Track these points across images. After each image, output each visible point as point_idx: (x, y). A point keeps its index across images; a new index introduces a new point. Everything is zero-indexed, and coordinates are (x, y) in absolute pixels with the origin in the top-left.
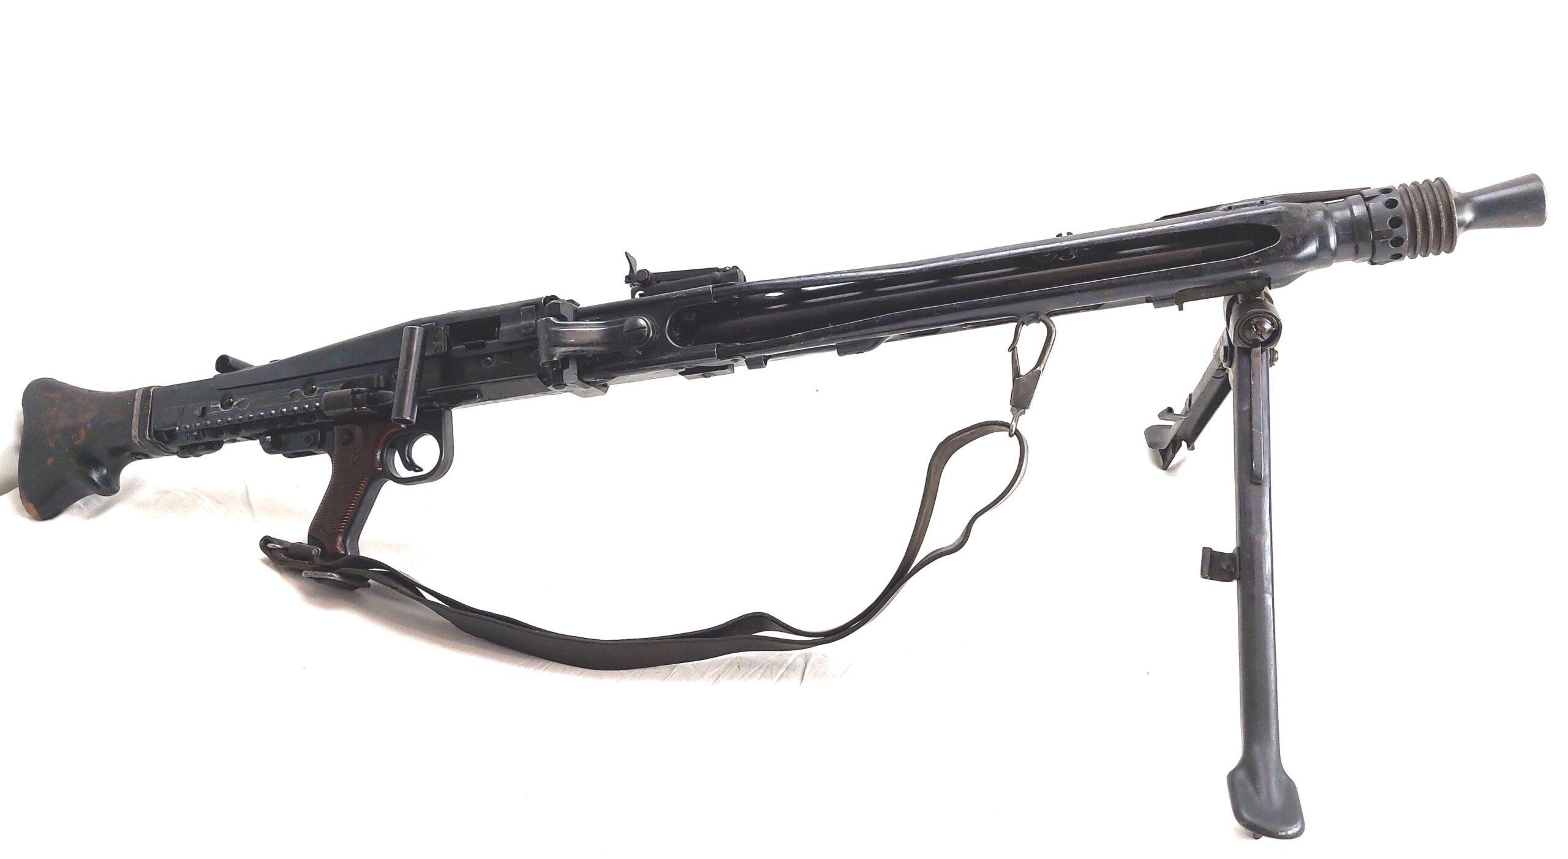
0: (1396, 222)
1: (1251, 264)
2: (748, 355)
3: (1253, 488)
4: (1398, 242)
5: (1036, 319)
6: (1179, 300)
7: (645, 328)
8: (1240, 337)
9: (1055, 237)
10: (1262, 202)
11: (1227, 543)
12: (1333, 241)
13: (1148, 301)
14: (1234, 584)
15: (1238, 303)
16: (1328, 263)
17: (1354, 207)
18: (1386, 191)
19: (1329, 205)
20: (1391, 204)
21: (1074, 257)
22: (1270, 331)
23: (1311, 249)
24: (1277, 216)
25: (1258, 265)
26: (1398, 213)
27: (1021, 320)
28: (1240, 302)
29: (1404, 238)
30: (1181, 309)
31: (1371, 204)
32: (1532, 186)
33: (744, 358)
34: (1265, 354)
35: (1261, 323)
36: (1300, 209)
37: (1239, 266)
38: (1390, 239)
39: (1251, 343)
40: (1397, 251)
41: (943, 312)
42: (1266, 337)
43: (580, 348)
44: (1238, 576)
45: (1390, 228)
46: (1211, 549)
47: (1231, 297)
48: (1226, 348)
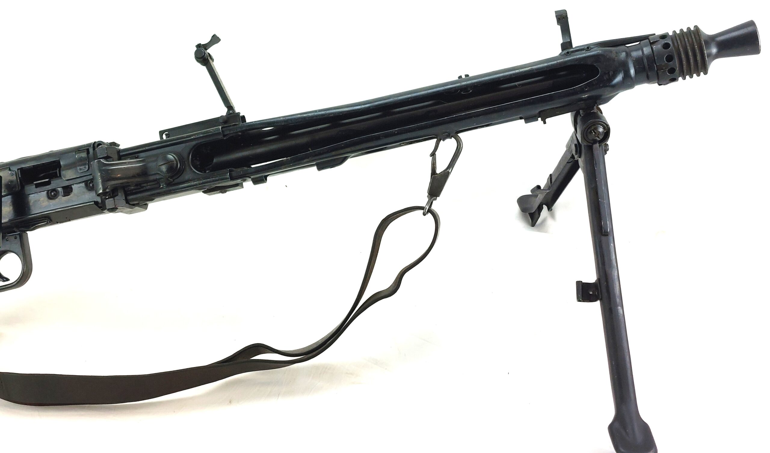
0: (670, 58)
1: (582, 91)
2: (252, 175)
3: (603, 238)
4: (672, 71)
5: (449, 136)
6: (544, 116)
7: (173, 161)
8: (585, 139)
9: (457, 79)
10: (588, 48)
11: (591, 277)
12: (632, 71)
13: (521, 118)
14: (598, 303)
15: (581, 116)
16: (631, 86)
17: (644, 49)
18: (664, 37)
19: (629, 48)
20: (666, 46)
21: (471, 91)
22: (603, 132)
23: (619, 78)
24: (596, 57)
25: (587, 91)
26: (670, 52)
27: (440, 137)
28: (582, 115)
29: (675, 68)
30: (545, 123)
31: (654, 47)
32: (750, 29)
33: (250, 178)
34: (601, 148)
35: (596, 129)
36: (611, 52)
37: (575, 93)
38: (668, 69)
39: (592, 142)
40: (672, 76)
41: (386, 136)
42: (601, 137)
43: (126, 180)
44: (600, 298)
45: (666, 62)
46: (582, 282)
47: (575, 112)
48: (576, 145)
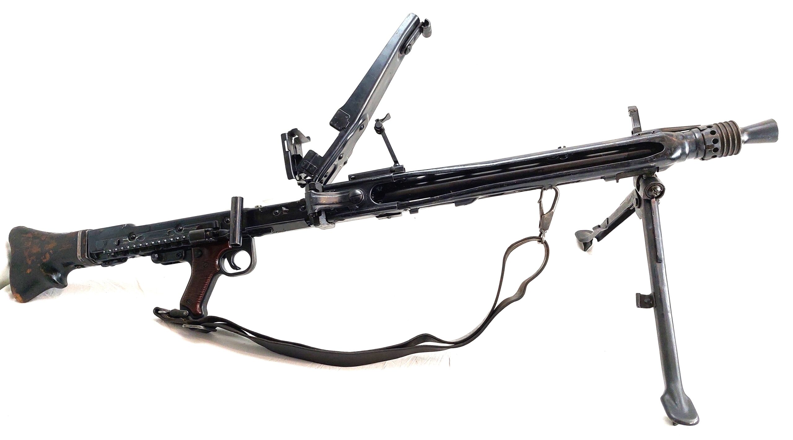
0: (715, 141)
1: (652, 161)
2: (412, 207)
3: (658, 265)
4: (716, 150)
5: (551, 187)
6: (617, 178)
7: (361, 195)
8: (646, 195)
9: (557, 149)
10: (654, 132)
11: (647, 290)
12: (687, 150)
13: (602, 178)
14: (652, 309)
15: (643, 178)
16: (684, 160)
17: (696, 134)
18: (709, 127)
19: (684, 133)
20: (713, 133)
21: (567, 158)
22: (660, 191)
23: (678, 153)
24: (662, 138)
25: (655, 161)
26: (716, 137)
27: (543, 188)
29: (718, 148)
30: (617, 182)
31: (704, 132)
32: (773, 124)
33: (410, 208)
34: (656, 201)
35: (656, 188)
36: (672, 136)
37: (646, 162)
38: (713, 149)
39: (651, 197)
40: (714, 154)
41: (508, 185)
42: (658, 194)
43: (328, 205)
44: (655, 306)
45: (713, 144)
46: (640, 294)
47: (638, 176)
48: (636, 199)
